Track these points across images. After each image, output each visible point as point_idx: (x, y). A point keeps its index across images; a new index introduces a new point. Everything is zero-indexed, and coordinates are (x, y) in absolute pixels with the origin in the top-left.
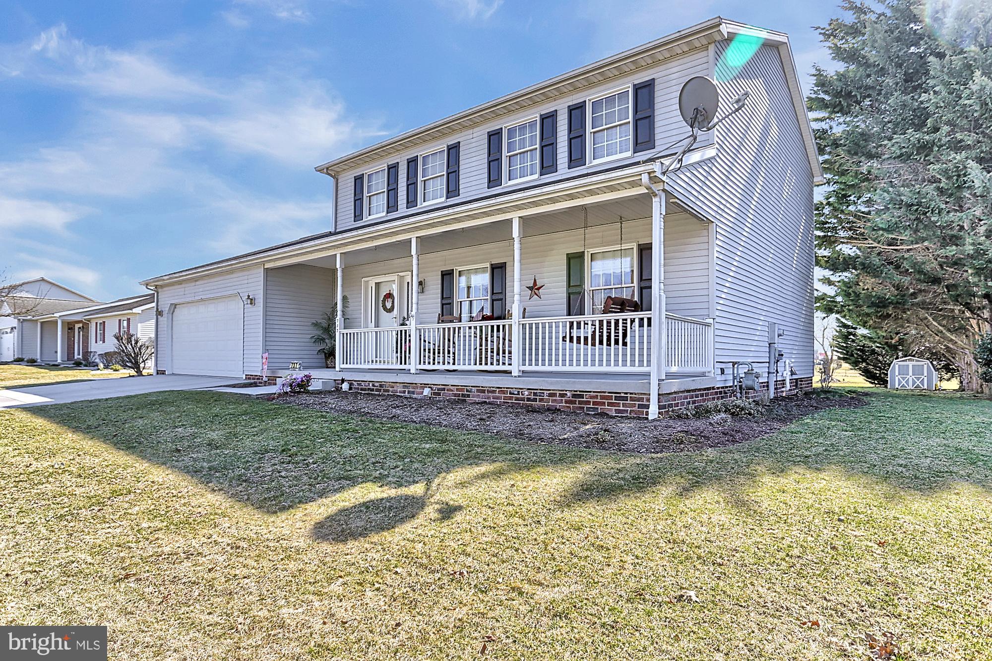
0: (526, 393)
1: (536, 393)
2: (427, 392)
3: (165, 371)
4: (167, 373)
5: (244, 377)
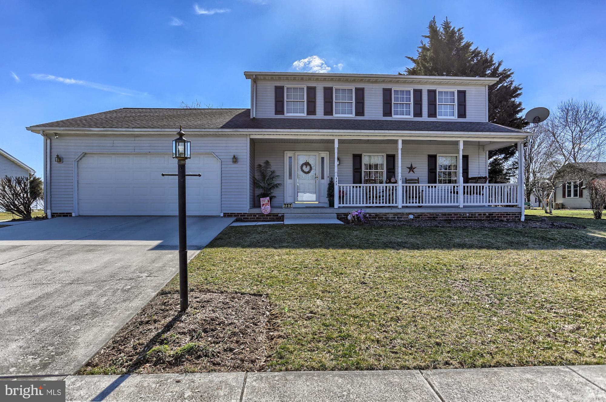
0: (468, 214)
1: (472, 214)
2: (411, 217)
3: (71, 213)
4: (73, 215)
5: (222, 215)
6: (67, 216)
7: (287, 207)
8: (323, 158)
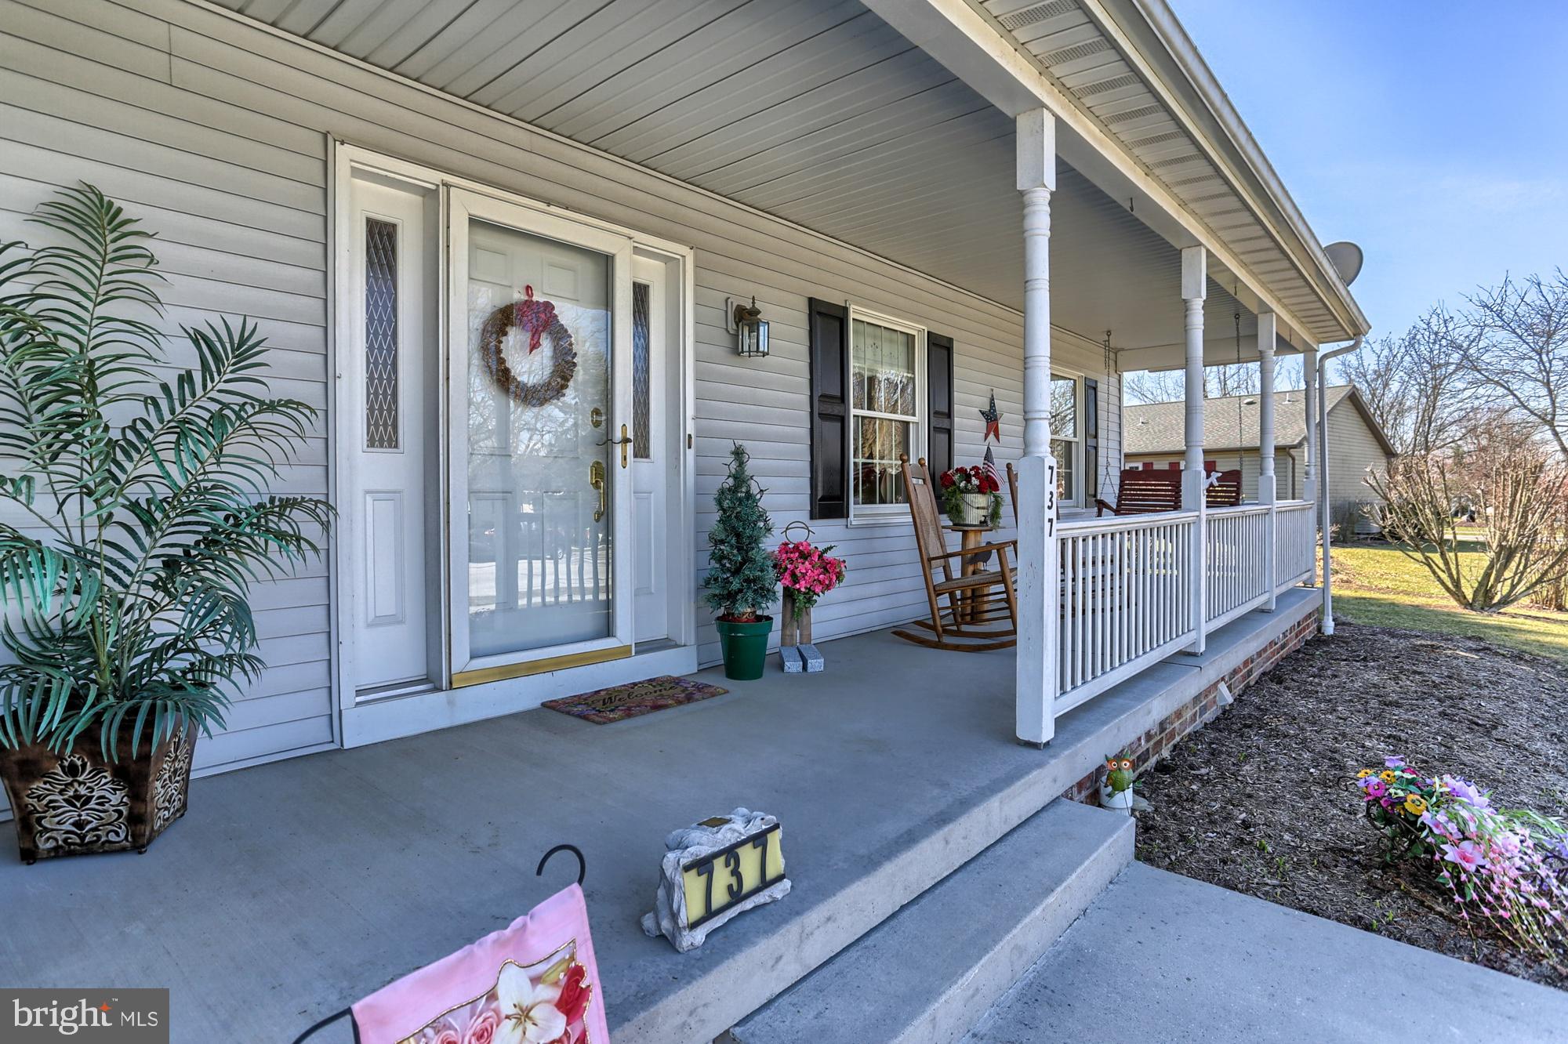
2: (1223, 692)
8: (641, 293)
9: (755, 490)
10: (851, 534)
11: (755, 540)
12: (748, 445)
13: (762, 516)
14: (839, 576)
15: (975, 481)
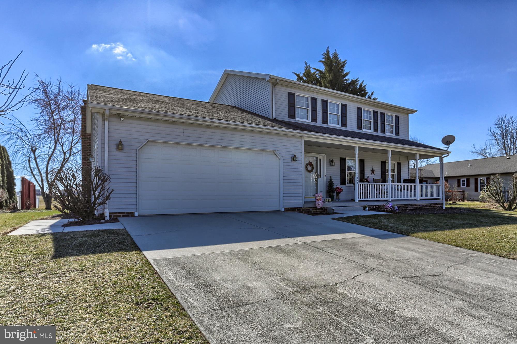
0: (421, 205)
3: (133, 213)
4: (136, 214)
5: (283, 210)
6: (128, 216)
7: (328, 201)
8: (320, 159)
9: (333, 181)
10: (346, 187)
11: (333, 186)
12: (332, 176)
13: (333, 184)
14: (342, 191)
15: (365, 180)
